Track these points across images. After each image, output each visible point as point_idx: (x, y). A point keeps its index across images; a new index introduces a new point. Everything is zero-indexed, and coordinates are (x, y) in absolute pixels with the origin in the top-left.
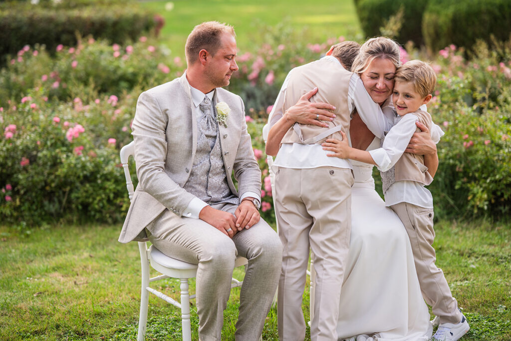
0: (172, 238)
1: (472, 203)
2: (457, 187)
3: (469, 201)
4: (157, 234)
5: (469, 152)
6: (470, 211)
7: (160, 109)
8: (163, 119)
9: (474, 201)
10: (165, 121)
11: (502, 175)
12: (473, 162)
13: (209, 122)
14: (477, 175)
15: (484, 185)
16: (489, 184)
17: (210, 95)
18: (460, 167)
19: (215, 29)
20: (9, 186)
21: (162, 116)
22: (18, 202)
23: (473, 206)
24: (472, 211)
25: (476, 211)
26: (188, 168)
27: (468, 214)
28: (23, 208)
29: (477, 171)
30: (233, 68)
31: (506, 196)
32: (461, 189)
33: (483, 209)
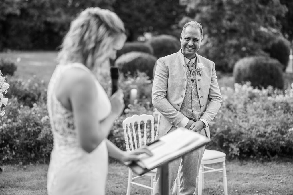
1: (231, 153)
2: (224, 145)
5: (229, 130)
10: (167, 72)
11: (245, 140)
12: (231, 134)
13: (191, 73)
15: (237, 145)
16: (239, 144)
18: (225, 137)
20: (8, 146)
21: (166, 70)
22: (14, 153)
23: (232, 154)
25: (233, 156)
28: (17, 156)
29: (233, 138)
31: (246, 149)
32: (225, 147)
33: (237, 155)
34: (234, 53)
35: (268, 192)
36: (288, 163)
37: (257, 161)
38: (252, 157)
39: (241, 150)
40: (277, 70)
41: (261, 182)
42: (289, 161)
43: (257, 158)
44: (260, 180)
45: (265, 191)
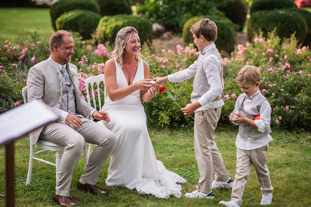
0: (54, 135)
2: (153, 114)
3: (159, 121)
4: (46, 133)
6: (159, 126)
7: (40, 74)
8: (42, 79)
9: (162, 121)
10: (43, 80)
11: (176, 108)
12: (161, 102)
13: (66, 78)
14: (163, 108)
15: (167, 113)
16: (169, 112)
17: (65, 66)
18: (155, 104)
19: (60, 34)
21: (42, 78)
23: (161, 123)
24: (161, 126)
25: (163, 125)
26: (59, 102)
27: (158, 127)
29: (163, 106)
30: (71, 52)
31: (177, 118)
32: (155, 115)
33: (167, 124)
34: (186, 11)
35: (191, 166)
36: (222, 132)
37: (189, 131)
38: (183, 126)
39: (172, 119)
40: (229, 31)
41: (187, 155)
42: (223, 131)
43: (188, 127)
44: (186, 152)
45: (188, 165)
